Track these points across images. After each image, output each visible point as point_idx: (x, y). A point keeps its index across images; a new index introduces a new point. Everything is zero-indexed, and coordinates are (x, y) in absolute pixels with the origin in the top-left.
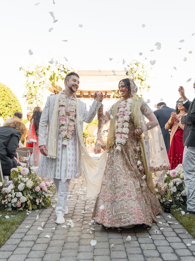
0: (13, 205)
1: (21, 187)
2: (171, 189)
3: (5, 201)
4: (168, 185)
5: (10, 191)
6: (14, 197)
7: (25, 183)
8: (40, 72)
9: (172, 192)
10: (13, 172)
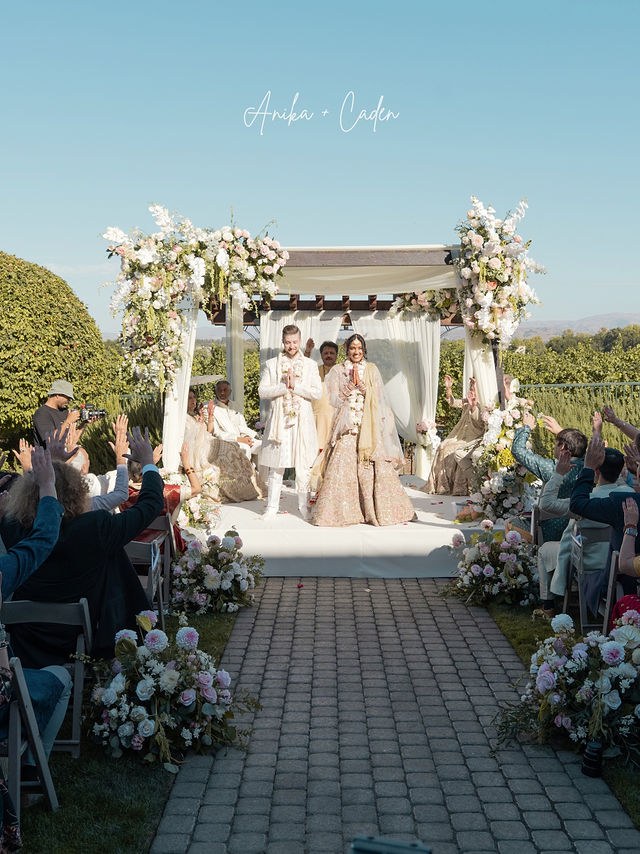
0: (124, 743)
1: (145, 688)
2: (604, 700)
3: (102, 727)
4: (593, 687)
5: (113, 699)
6: (125, 717)
7: (157, 677)
8: (172, 264)
9: (606, 709)
10: (120, 643)
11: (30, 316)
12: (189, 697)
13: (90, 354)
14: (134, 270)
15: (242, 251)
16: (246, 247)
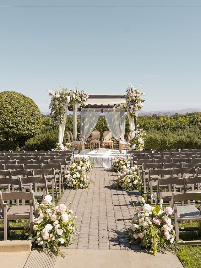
11: (25, 109)
12: (82, 179)
13: (39, 118)
14: (54, 99)
15: (78, 95)
16: (79, 94)
